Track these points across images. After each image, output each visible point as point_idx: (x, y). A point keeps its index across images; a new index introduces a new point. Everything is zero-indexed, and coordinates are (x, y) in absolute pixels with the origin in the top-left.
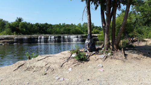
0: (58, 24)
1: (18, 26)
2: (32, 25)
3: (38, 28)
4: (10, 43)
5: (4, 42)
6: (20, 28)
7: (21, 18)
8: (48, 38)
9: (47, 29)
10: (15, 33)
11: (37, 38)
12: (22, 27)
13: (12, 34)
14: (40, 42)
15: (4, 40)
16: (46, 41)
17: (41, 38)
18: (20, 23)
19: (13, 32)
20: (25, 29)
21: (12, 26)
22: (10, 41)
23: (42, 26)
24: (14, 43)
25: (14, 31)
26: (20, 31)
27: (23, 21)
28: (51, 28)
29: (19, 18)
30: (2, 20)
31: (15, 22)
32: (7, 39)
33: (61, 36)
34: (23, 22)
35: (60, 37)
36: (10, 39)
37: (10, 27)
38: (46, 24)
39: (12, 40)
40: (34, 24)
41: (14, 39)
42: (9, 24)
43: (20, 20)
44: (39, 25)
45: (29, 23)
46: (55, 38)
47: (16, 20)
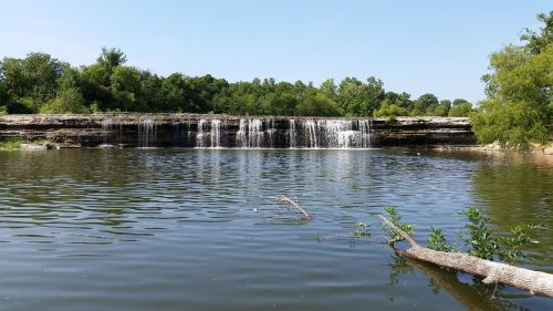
0: (251, 81)
1: (107, 83)
2: (158, 82)
3: (181, 91)
4: (84, 144)
5: (60, 140)
6: (114, 88)
7: (116, 51)
8: (237, 128)
9: (210, 98)
10: (94, 106)
11: (194, 128)
12: (122, 88)
13: (86, 110)
14: (207, 142)
15: (62, 131)
16: (229, 138)
17: (207, 128)
18: (116, 70)
19: (87, 105)
20: (132, 94)
21: (86, 83)
22: (84, 133)
23: (193, 87)
24: (102, 143)
25: (92, 100)
26: (115, 101)
27: (123, 65)
28: (226, 93)
29: (109, 51)
30: (48, 57)
31: (97, 67)
32: (72, 124)
33: (288, 122)
34: (127, 69)
35: (283, 125)
36: (85, 127)
37: (77, 85)
38: (209, 79)
39: (94, 132)
40: (166, 76)
41: (100, 126)
42: (74, 73)
43: (115, 59)
44: (182, 82)
45: (147, 74)
46: (264, 127)
47: (100, 60)
